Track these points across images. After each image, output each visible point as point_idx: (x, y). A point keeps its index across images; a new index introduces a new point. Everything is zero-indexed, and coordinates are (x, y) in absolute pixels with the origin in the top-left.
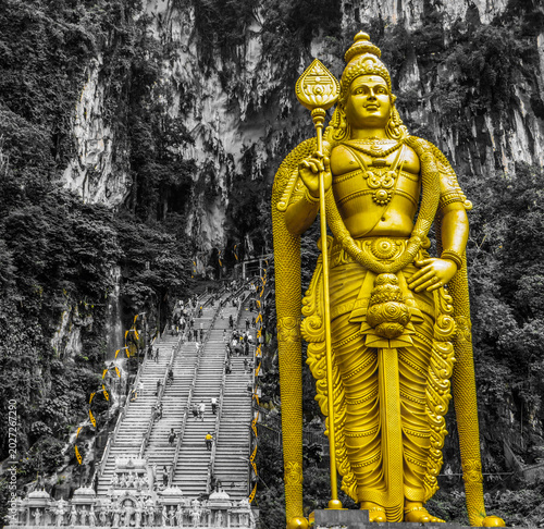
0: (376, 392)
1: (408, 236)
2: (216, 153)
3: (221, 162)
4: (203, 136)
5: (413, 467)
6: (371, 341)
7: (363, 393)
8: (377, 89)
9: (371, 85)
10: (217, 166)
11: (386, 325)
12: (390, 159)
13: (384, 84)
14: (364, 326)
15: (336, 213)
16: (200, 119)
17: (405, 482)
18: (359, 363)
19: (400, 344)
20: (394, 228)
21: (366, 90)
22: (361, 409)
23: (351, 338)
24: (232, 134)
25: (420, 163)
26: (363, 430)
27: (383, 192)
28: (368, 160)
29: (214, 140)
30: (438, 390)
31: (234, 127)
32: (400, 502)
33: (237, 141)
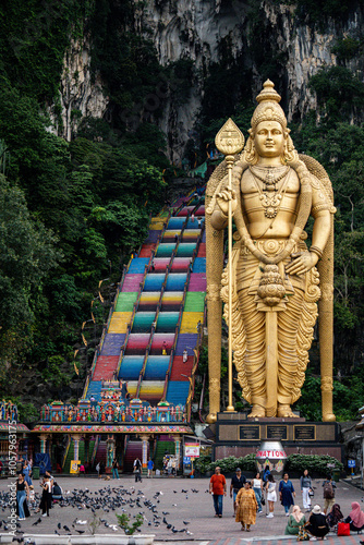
0: (264, 337)
1: (288, 237)
2: (191, 44)
3: (197, 53)
4: (179, 27)
5: (283, 384)
6: (261, 307)
7: (256, 338)
8: (273, 132)
9: (269, 129)
10: (193, 57)
11: (268, 299)
12: (277, 186)
13: (279, 127)
14: (256, 297)
15: (241, 222)
16: (176, 12)
17: (278, 392)
18: (254, 320)
19: (279, 309)
20: (278, 234)
21: (266, 132)
22: (255, 348)
23: (249, 303)
24: (207, 23)
25: (300, 185)
26: (255, 361)
27: (271, 210)
28: (263, 186)
29: (190, 32)
30: (305, 334)
31: (210, 16)
32: (274, 404)
33: (212, 29)
